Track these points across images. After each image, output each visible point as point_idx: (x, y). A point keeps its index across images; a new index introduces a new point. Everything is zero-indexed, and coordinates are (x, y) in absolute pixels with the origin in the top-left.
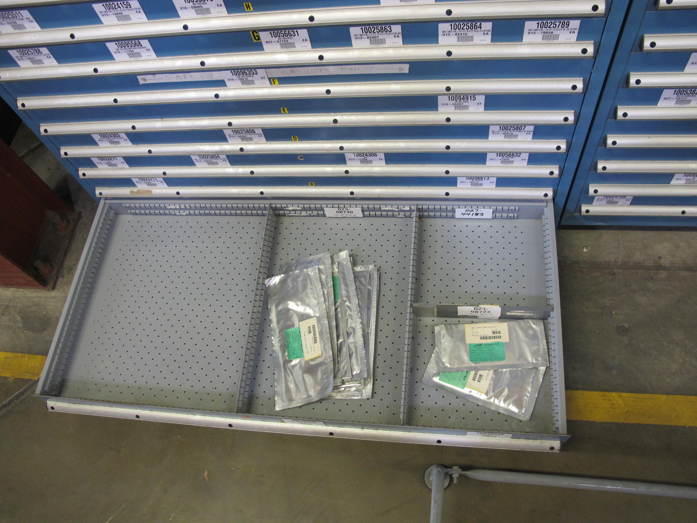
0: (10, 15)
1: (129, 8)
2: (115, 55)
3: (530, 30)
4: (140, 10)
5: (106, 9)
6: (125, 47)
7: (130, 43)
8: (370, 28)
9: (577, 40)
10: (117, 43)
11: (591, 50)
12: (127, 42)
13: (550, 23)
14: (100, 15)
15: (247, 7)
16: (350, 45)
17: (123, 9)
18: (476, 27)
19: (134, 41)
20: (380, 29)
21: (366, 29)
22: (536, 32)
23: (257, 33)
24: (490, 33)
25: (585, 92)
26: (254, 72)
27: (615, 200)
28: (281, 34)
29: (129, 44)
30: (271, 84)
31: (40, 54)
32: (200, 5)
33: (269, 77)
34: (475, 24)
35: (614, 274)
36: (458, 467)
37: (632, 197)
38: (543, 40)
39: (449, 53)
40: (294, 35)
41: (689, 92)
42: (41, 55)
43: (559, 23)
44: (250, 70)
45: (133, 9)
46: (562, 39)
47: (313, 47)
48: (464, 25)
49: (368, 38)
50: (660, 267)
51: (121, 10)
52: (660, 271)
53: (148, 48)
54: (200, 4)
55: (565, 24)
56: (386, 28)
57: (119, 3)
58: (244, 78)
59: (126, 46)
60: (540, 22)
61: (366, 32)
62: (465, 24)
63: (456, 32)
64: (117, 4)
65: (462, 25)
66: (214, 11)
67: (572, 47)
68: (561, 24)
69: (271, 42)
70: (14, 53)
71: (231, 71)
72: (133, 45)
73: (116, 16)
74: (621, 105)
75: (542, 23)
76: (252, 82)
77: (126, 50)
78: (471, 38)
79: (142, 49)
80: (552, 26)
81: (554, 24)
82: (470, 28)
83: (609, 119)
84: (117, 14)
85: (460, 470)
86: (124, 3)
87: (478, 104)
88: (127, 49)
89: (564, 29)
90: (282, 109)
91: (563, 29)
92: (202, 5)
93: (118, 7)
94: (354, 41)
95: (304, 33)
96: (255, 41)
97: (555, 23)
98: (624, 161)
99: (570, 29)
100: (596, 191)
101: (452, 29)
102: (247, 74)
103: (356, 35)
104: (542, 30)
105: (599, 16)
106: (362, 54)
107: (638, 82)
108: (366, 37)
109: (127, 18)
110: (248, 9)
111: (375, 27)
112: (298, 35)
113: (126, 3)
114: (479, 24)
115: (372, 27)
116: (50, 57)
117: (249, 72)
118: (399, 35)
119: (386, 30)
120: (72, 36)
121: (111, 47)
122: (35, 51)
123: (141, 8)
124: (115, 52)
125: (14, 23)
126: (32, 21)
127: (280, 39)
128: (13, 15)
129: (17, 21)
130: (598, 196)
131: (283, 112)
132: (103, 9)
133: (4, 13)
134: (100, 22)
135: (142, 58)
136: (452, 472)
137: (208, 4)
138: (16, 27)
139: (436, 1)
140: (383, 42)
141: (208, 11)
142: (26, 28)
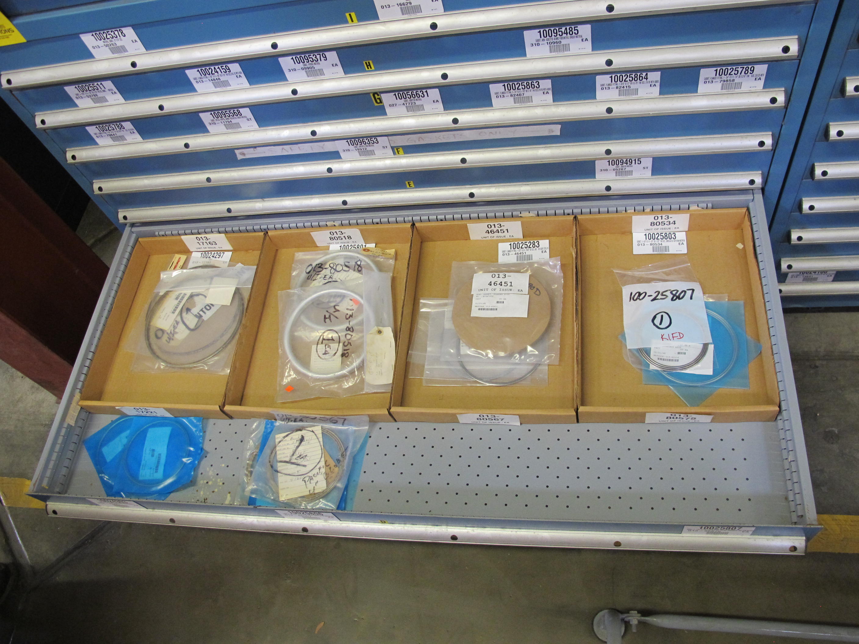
0: (91, 87)
1: (227, 72)
2: (209, 127)
3: (707, 78)
4: (241, 75)
5: (201, 75)
6: (222, 117)
7: (228, 112)
8: (513, 85)
9: (765, 87)
10: (212, 113)
11: (781, 99)
12: (224, 111)
13: (730, 69)
14: (194, 82)
15: (367, 66)
16: (490, 105)
17: (221, 74)
18: (641, 78)
19: (232, 110)
20: (526, 86)
21: (509, 85)
22: (714, 80)
23: (378, 95)
24: (658, 84)
25: (774, 149)
26: (375, 141)
27: (814, 276)
28: (407, 95)
29: (227, 114)
30: (394, 153)
31: (122, 129)
32: (311, 66)
33: (392, 145)
34: (640, 75)
35: (817, 367)
36: (636, 612)
37: (835, 272)
38: (722, 89)
39: (609, 110)
40: (423, 96)
42: (123, 131)
43: (742, 69)
44: (369, 139)
45: (232, 74)
46: (745, 87)
47: (445, 109)
48: (626, 76)
49: (511, 96)
51: (218, 76)
53: (248, 117)
54: (311, 64)
55: (749, 70)
56: (533, 83)
57: (216, 67)
58: (362, 148)
59: (223, 116)
60: (719, 69)
61: (509, 89)
62: (628, 75)
63: (617, 84)
64: (215, 68)
65: (625, 76)
66: (329, 71)
67: (758, 96)
68: (744, 70)
69: (395, 105)
70: (91, 130)
71: (346, 140)
72: (232, 114)
73: (213, 83)
74: (820, 162)
75: (721, 70)
76: (372, 153)
77: (222, 121)
78: (636, 91)
79: (242, 119)
80: (733, 73)
81: (735, 70)
82: (635, 79)
83: (805, 179)
84: (214, 80)
85: (639, 615)
86: (223, 68)
87: (644, 168)
88: (224, 120)
89: (748, 76)
90: (407, 183)
91: (746, 76)
92: (315, 66)
93: (215, 72)
94: (494, 101)
95: (435, 94)
96: (376, 104)
97: (737, 69)
98: (824, 229)
99: (755, 76)
100: (790, 267)
101: (612, 82)
102: (366, 144)
103: (497, 93)
104: (721, 78)
105: (790, 59)
106: (504, 115)
107: (840, 133)
108: (509, 95)
109: (226, 84)
110: (368, 68)
111: (520, 83)
112: (428, 96)
113: (224, 67)
114: (644, 74)
115: (516, 83)
116: (133, 132)
117: (369, 141)
118: (549, 91)
119: (533, 86)
120: (161, 108)
121: (206, 118)
122: (117, 127)
123: (242, 72)
124: (210, 124)
125: (94, 95)
126: (115, 93)
127: (407, 101)
128: (94, 86)
129: (98, 94)
130: (792, 272)
131: (408, 186)
132: (198, 75)
133: (84, 85)
134: (193, 90)
135: (241, 129)
136: (630, 618)
137: (322, 65)
138: (97, 100)
139: (593, 50)
140: (529, 99)
141: (321, 72)
142: (108, 101)
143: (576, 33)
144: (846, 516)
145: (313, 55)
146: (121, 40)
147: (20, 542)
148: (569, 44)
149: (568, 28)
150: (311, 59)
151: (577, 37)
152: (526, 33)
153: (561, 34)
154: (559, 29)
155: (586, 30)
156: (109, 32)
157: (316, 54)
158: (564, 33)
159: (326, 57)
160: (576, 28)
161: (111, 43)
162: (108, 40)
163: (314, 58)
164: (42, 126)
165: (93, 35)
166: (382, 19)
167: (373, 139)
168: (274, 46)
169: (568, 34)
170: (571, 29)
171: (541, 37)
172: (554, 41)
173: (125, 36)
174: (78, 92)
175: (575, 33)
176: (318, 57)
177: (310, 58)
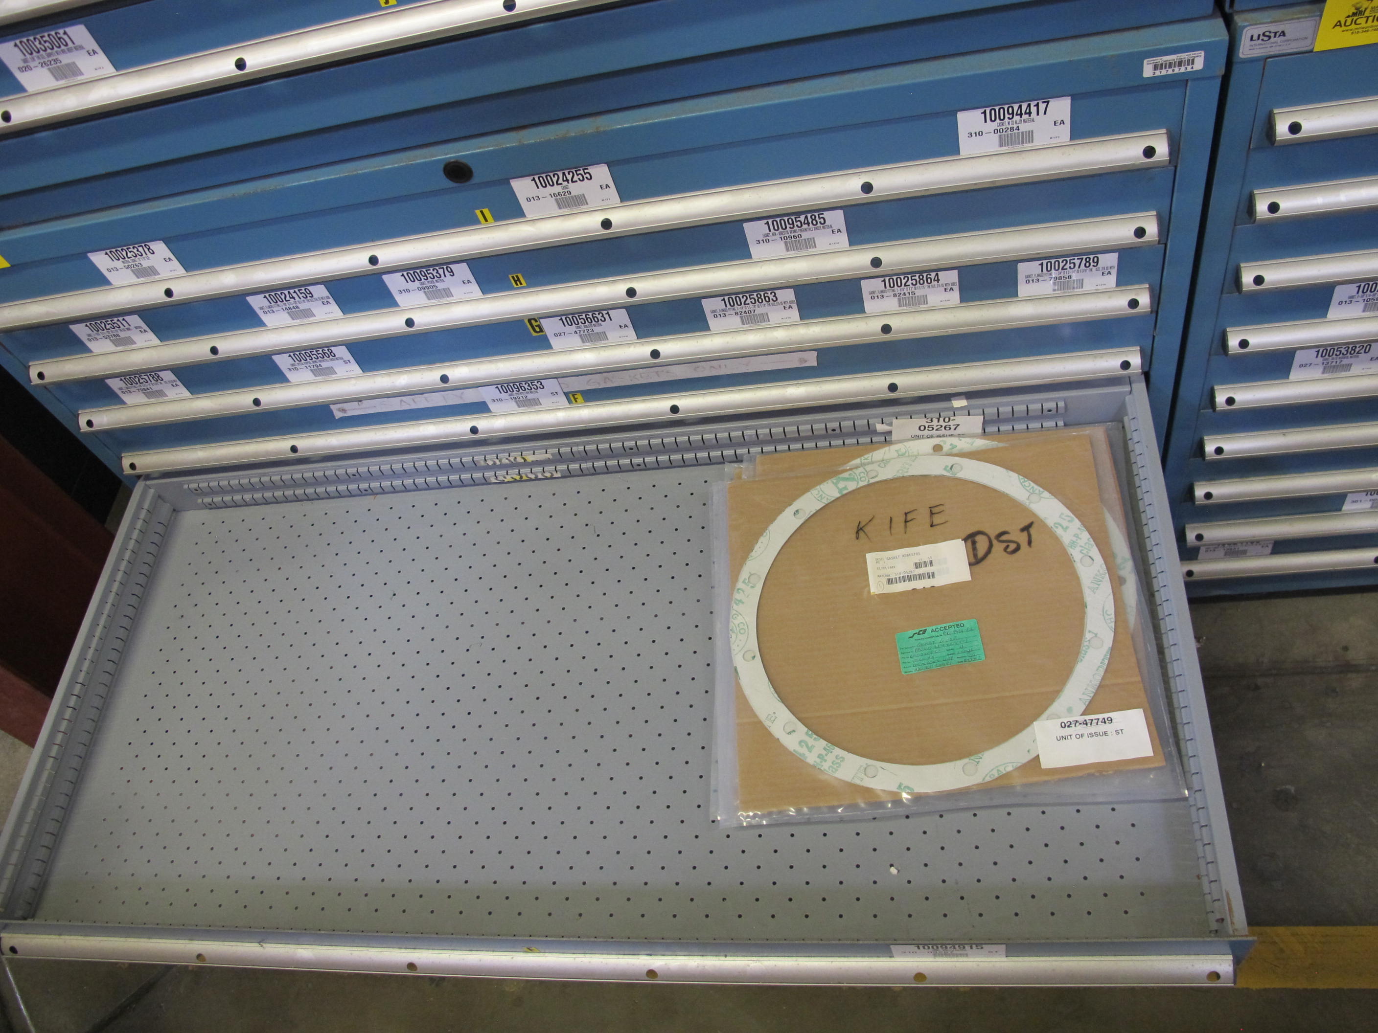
0: (108, 324)
1: (309, 298)
2: (289, 375)
3: (1029, 276)
4: (329, 300)
5: (271, 303)
6: (306, 360)
7: (315, 353)
8: (738, 298)
9: (1118, 284)
10: (292, 355)
11: (1144, 300)
12: (309, 352)
14: (260, 313)
15: (516, 282)
16: (707, 328)
17: (299, 300)
18: (929, 281)
19: (320, 350)
20: (756, 299)
21: (730, 300)
22: (1040, 279)
23: (536, 321)
24: (956, 288)
25: (1146, 370)
26: (538, 385)
27: (1241, 548)
28: (580, 319)
29: (313, 355)
30: (570, 402)
31: (159, 381)
32: (432, 285)
33: (565, 391)
34: (927, 276)
35: (1257, 687)
37: (1273, 542)
38: (1054, 290)
39: (886, 329)
40: (603, 319)
41: (1343, 351)
42: (161, 383)
43: (1080, 261)
44: (530, 382)
45: (316, 300)
46: (1089, 286)
47: (639, 337)
48: (906, 278)
49: (736, 314)
50: (1347, 668)
51: (296, 303)
52: (1350, 675)
53: (346, 359)
54: (431, 282)
55: (1091, 261)
56: (766, 295)
57: (292, 291)
58: (520, 396)
59: (307, 358)
60: (1044, 262)
61: (732, 305)
62: (910, 276)
63: (893, 291)
64: (289, 292)
65: (904, 278)
66: (458, 291)
67: (1110, 297)
68: (1084, 261)
69: (563, 334)
70: (113, 384)
71: (496, 387)
72: (320, 355)
73: (288, 313)
74: (1222, 383)
75: (1049, 264)
76: (536, 402)
77: (307, 366)
78: (924, 299)
79: (337, 361)
80: (1067, 266)
81: (1070, 264)
82: (920, 282)
83: (1203, 409)
84: (290, 308)
86: (301, 291)
88: (310, 363)
89: (1091, 270)
91: (1087, 271)
92: (437, 284)
93: (291, 298)
94: (712, 322)
95: (621, 316)
96: (534, 334)
97: (1072, 261)
98: (1245, 479)
99: (1101, 269)
100: (1199, 537)
101: (885, 287)
102: (525, 390)
103: (714, 311)
104: (1051, 274)
105: (1149, 245)
106: (728, 343)
107: (1244, 344)
108: (733, 312)
109: (308, 313)
110: (517, 284)
111: (747, 295)
112: (611, 319)
113: (303, 291)
115: (740, 297)
116: (176, 385)
117: (529, 386)
118: (792, 305)
119: (767, 298)
120: (214, 350)
121: (283, 362)
122: (151, 378)
123: (330, 296)
124: (289, 370)
125: (114, 335)
126: (145, 331)
127: (579, 327)
128: (114, 323)
129: (120, 333)
130: (1204, 545)
132: (265, 303)
133: (99, 322)
134: (260, 323)
135: (336, 375)
137: (447, 282)
138: (118, 341)
139: (850, 245)
140: (764, 318)
141: (447, 293)
142: (135, 343)
143: (823, 222)
145: (433, 270)
146: (148, 259)
148: (814, 238)
149: (809, 216)
150: (431, 275)
151: (824, 227)
152: (747, 227)
153: (799, 225)
154: (795, 218)
155: (836, 218)
156: (130, 248)
157: (437, 268)
158: (805, 223)
159: (452, 271)
160: (821, 216)
161: (134, 263)
162: (129, 259)
163: (435, 273)
164: (40, 382)
165: (106, 254)
166: (529, 216)
167: (536, 383)
168: (373, 260)
169: (811, 225)
170: (813, 217)
171: (770, 230)
172: (790, 234)
173: (153, 253)
174: (90, 332)
175: (820, 222)
176: (441, 271)
177: (428, 274)
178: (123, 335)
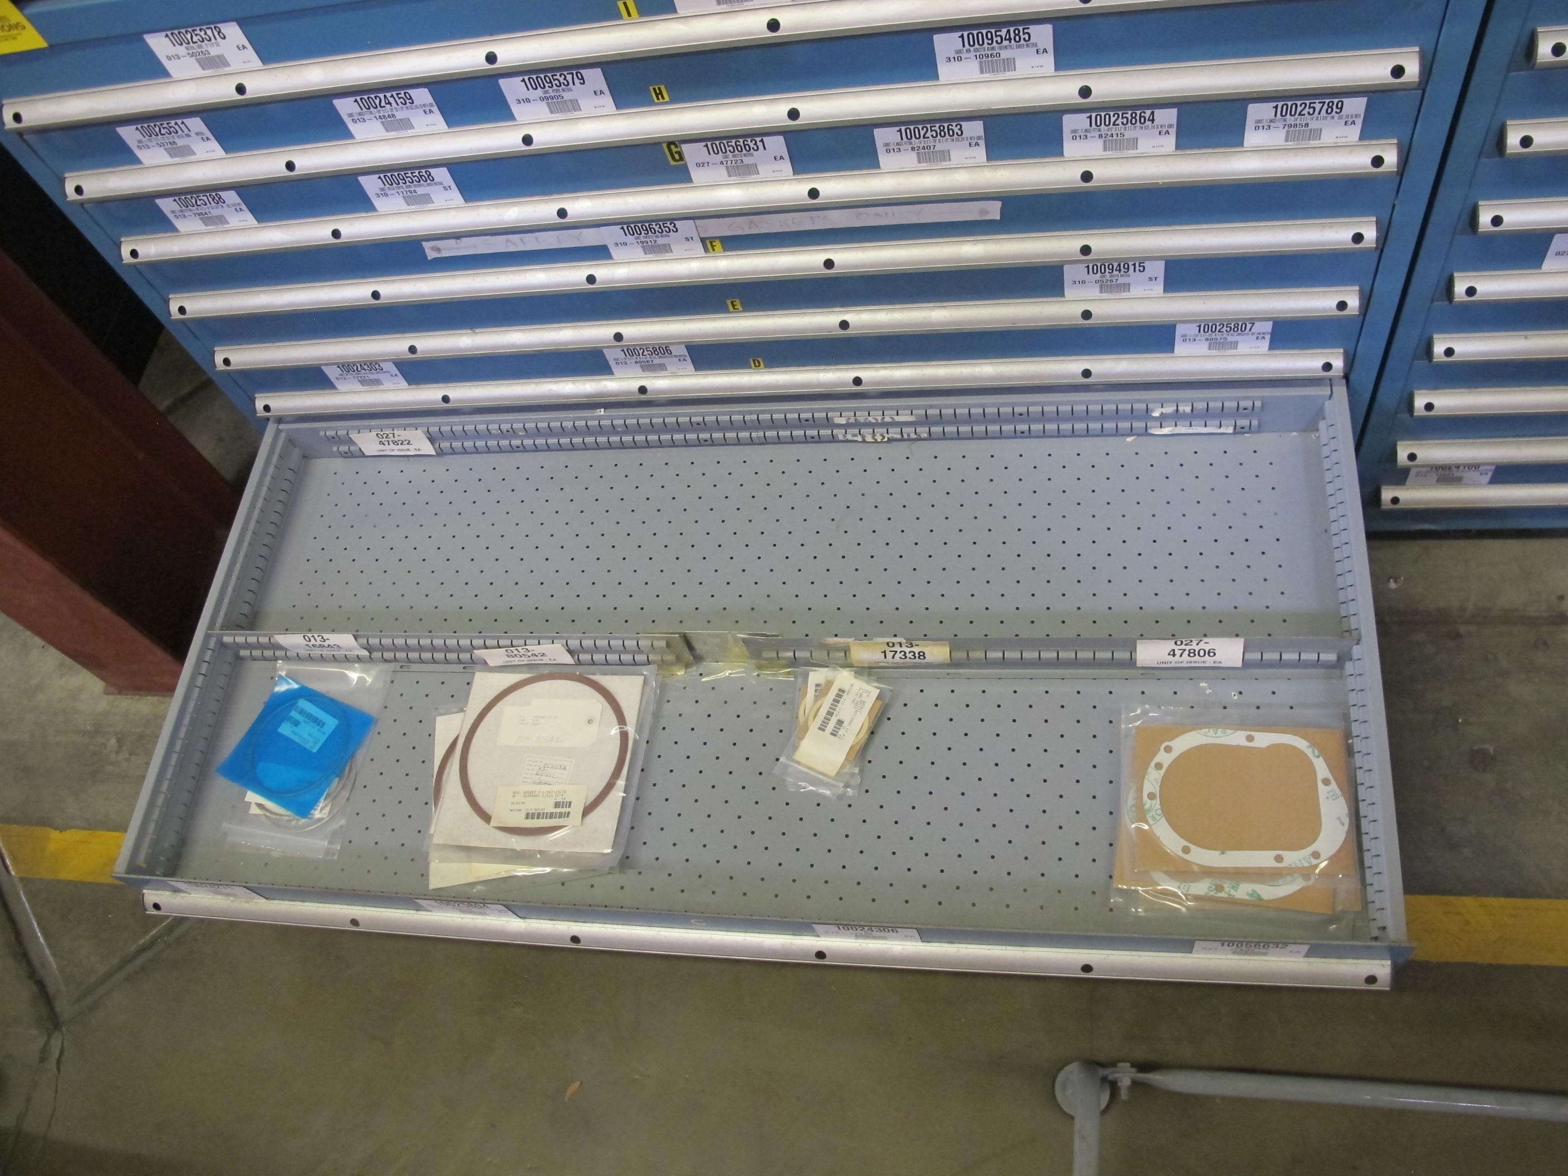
0: (164, 128)
1: (408, 104)
2: (377, 202)
3: (1259, 121)
4: (432, 109)
5: (362, 109)
6: (399, 183)
7: (410, 175)
8: (916, 130)
9: (1362, 137)
10: (382, 176)
11: (1391, 158)
12: (402, 173)
13: (1301, 105)
14: (348, 121)
15: (657, 95)
16: (876, 165)
17: (397, 107)
18: (1142, 120)
19: (417, 172)
20: (938, 131)
21: (908, 131)
22: (1272, 125)
23: (676, 146)
24: (1173, 131)
25: (1380, 246)
26: (671, 227)
27: (1457, 474)
28: (729, 146)
29: (407, 177)
30: (706, 250)
31: (220, 204)
32: (557, 94)
33: (703, 236)
34: (1140, 114)
35: (1460, 636)
36: (1128, 1064)
37: (1493, 468)
38: (1287, 140)
39: (1087, 176)
40: (756, 148)
42: (222, 206)
43: (1322, 104)
44: (661, 223)
45: (417, 107)
46: (1328, 137)
47: (795, 172)
48: (1116, 116)
49: (913, 149)
50: (1561, 619)
51: (392, 110)
52: (1563, 627)
53: (446, 185)
54: (557, 91)
55: (1334, 107)
56: (950, 127)
57: (388, 95)
58: (648, 240)
59: (401, 181)
60: (1280, 104)
61: (909, 137)
62: (1120, 113)
63: (1100, 130)
64: (385, 96)
65: (1114, 116)
66: (587, 105)
67: (1351, 152)
68: (1326, 106)
69: (706, 165)
70: (166, 205)
71: (621, 226)
73: (382, 123)
74: (1462, 271)
75: (1285, 107)
76: (666, 249)
77: (399, 191)
78: (1134, 143)
79: (434, 187)
80: (1305, 112)
81: (1310, 108)
82: (1132, 121)
83: (1437, 301)
84: (384, 116)
85: (1134, 1070)
86: (400, 96)
87: (1150, 279)
88: (403, 188)
89: (1333, 118)
90: (729, 302)
91: (1329, 118)
92: (563, 94)
93: (387, 104)
94: (883, 159)
95: (777, 144)
96: (673, 163)
97: (1312, 105)
98: (1473, 390)
99: (1344, 117)
100: (1412, 457)
101: (1091, 125)
102: (655, 233)
103: (887, 145)
104: (1285, 120)
105: (1406, 88)
106: (900, 184)
107: (1497, 221)
108: (910, 147)
109: (406, 124)
110: (658, 99)
111: (928, 126)
112: (765, 149)
113: (403, 95)
114: (1148, 112)
115: (920, 127)
116: (241, 210)
117: (660, 227)
118: (979, 142)
119: (951, 132)
120: (290, 166)
121: (370, 184)
122: (211, 200)
123: (434, 104)
124: (378, 195)
125: (170, 143)
126: (208, 139)
128: (171, 127)
129: (177, 140)
130: (1417, 466)
131: (731, 309)
132: (355, 108)
133: (152, 125)
134: (347, 135)
135: (433, 205)
136: (1117, 1075)
137: (576, 92)
138: (175, 151)
139: (1056, 69)
140: (945, 156)
141: (575, 105)
142: (194, 154)
143: (1027, 39)
144: (1502, 900)
145: (560, 76)
146: (218, 45)
147: (42, 940)
148: (1014, 59)
149: (1012, 29)
150: (557, 82)
151: (1028, 46)
152: (937, 38)
153: (999, 41)
154: (996, 32)
155: (1043, 34)
156: (196, 30)
157: (565, 73)
158: (1006, 39)
159: (583, 78)
160: (1026, 31)
161: (200, 50)
162: (194, 45)
163: (562, 79)
164: (79, 197)
165: (167, 36)
166: (681, 12)
167: (668, 225)
168: (491, 58)
169: (1013, 41)
170: (1017, 32)
171: (964, 46)
172: (987, 52)
173: (224, 38)
174: (141, 137)
175: (1024, 39)
176: (569, 77)
177: (554, 80)
178: (180, 142)
